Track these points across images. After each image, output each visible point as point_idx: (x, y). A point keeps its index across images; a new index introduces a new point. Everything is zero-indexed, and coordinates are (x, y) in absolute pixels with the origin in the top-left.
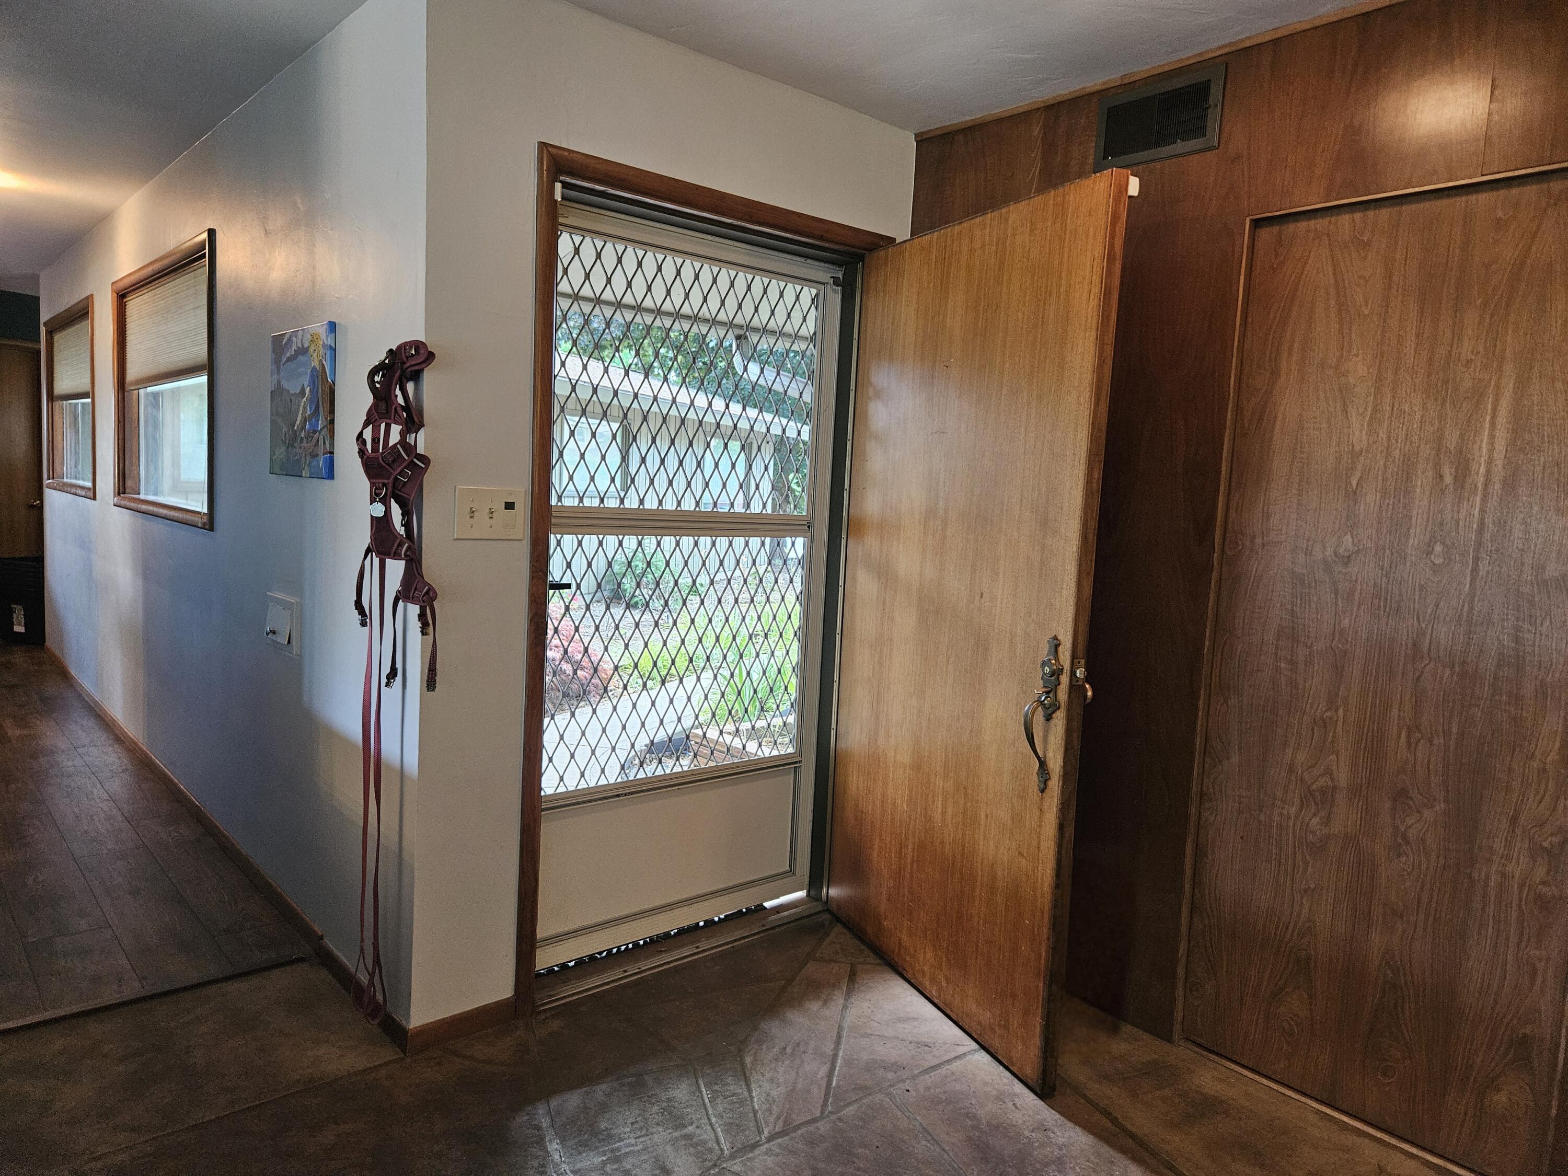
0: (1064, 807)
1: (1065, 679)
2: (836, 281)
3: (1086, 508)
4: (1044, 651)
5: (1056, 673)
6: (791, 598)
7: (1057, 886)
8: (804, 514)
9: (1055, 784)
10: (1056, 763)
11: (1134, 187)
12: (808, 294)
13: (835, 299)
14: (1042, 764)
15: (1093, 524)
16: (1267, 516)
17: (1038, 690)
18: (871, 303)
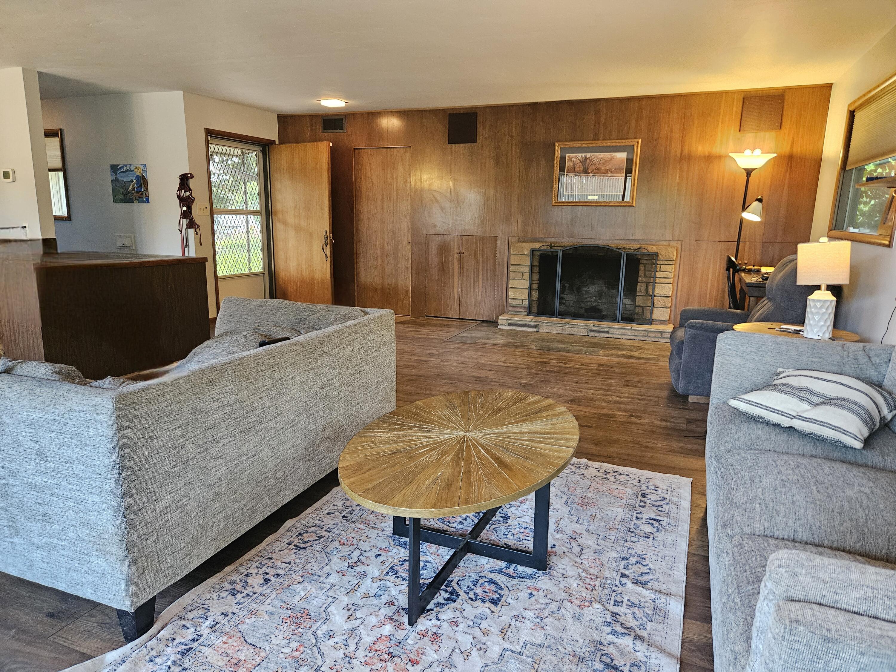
0: (331, 262)
1: (329, 238)
2: (261, 150)
3: (329, 205)
4: (324, 234)
5: (327, 237)
6: (258, 232)
7: (331, 277)
8: (258, 209)
9: (329, 258)
10: (328, 254)
11: (331, 145)
12: (254, 154)
13: (261, 155)
14: (326, 255)
15: (331, 208)
16: (362, 207)
17: (324, 241)
18: (272, 157)
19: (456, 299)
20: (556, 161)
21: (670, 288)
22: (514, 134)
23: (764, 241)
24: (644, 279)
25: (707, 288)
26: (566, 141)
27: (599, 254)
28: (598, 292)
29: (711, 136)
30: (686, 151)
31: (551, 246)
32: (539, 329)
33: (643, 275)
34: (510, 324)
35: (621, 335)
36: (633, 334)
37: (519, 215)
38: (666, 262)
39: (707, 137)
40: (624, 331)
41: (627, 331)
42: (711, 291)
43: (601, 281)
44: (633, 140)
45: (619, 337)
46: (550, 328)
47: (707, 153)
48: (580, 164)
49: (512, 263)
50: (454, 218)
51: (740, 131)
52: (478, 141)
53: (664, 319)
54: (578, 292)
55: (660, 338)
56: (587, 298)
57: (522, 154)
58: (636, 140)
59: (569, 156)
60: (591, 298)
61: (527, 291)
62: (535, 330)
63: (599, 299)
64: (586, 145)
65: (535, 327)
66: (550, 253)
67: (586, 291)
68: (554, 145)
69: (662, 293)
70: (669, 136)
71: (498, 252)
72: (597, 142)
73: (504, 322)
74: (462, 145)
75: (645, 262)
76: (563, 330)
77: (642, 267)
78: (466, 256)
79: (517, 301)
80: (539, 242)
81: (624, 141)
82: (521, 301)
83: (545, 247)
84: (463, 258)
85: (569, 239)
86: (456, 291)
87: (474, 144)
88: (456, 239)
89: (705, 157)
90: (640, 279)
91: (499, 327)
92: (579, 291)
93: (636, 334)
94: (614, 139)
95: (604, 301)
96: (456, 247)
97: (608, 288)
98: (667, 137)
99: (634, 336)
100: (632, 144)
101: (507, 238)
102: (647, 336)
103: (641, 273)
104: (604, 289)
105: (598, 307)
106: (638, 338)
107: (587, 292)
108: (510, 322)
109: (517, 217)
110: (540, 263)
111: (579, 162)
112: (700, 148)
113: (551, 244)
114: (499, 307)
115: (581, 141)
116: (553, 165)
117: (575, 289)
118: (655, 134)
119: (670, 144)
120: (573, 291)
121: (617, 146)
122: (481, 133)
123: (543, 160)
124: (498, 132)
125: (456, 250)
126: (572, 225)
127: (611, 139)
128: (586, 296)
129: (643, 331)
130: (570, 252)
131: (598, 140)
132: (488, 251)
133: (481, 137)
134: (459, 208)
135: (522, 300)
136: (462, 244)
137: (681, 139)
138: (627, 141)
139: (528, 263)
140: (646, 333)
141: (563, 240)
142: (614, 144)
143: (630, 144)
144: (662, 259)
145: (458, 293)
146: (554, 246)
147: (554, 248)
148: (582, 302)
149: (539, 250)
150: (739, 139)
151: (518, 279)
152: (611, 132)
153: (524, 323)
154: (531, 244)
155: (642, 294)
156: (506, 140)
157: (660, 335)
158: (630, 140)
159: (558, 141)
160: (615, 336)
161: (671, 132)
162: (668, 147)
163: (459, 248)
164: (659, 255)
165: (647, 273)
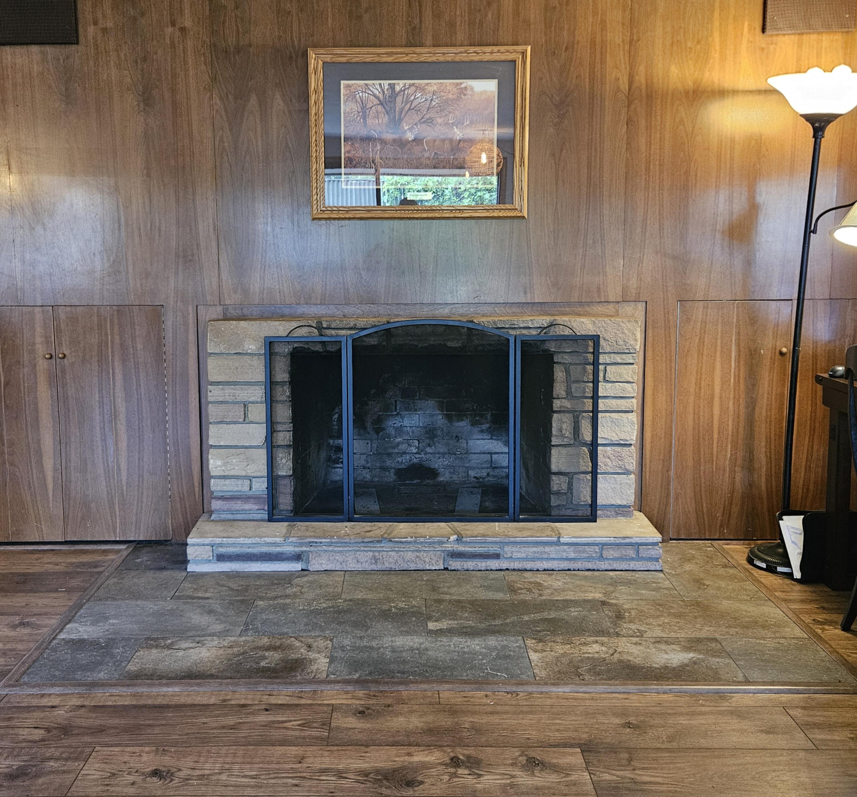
19: (50, 486)
20: (313, 98)
21: (633, 423)
22: (188, 23)
23: (834, 296)
24: (567, 404)
25: (712, 416)
26: (335, 46)
27: (449, 344)
28: (425, 427)
29: (699, 42)
30: (641, 78)
31: (320, 328)
32: (308, 562)
33: (563, 394)
34: (221, 558)
35: (533, 560)
36: (564, 555)
37: (222, 246)
38: (618, 359)
39: (689, 44)
40: (540, 549)
41: (547, 549)
42: (721, 422)
43: (431, 403)
44: (511, 48)
45: (529, 565)
46: (339, 557)
47: (691, 84)
48: (380, 108)
49: (211, 378)
50: (28, 256)
51: (763, 30)
52: (81, 38)
53: (624, 503)
54: (378, 431)
55: (632, 559)
56: (398, 444)
57: (214, 79)
58: (520, 48)
59: (348, 86)
60: (410, 445)
61: (262, 455)
62: (297, 566)
63: (429, 445)
64: (390, 59)
65: (298, 557)
66: (318, 348)
67: (396, 429)
68: (305, 55)
69: (615, 438)
70: (598, 40)
71: (168, 348)
72: (418, 50)
73: (206, 553)
74: (35, 49)
75: (567, 359)
76: (376, 560)
77: (559, 374)
78: (72, 364)
79: (233, 482)
80: (282, 317)
81: (488, 49)
82: (247, 482)
83: (303, 332)
84: (63, 371)
85: (364, 307)
86: (49, 464)
87: (74, 47)
88: (38, 316)
89: (687, 93)
90: (557, 404)
91: (190, 568)
92: (379, 429)
93: (572, 555)
94: (461, 45)
95: (442, 449)
96: (39, 340)
97: (449, 418)
98: (593, 43)
99: (567, 559)
100: (511, 57)
101: (191, 310)
102: (601, 558)
103: (559, 389)
104: (440, 420)
105: (427, 464)
106: (578, 565)
107: (400, 430)
108: (222, 550)
109: (215, 250)
110: (292, 374)
111: (376, 101)
112: (674, 71)
113: (320, 323)
114: (182, 499)
115: (375, 46)
116: (307, 111)
117: (368, 425)
118: (565, 33)
119: (603, 62)
120: (365, 428)
121: (471, 62)
122: (89, 17)
123: (278, 96)
124: (143, 14)
125: (41, 349)
126: (368, 269)
127: (453, 45)
128: (399, 440)
129: (588, 544)
130: (374, 341)
131: (422, 45)
132: (139, 346)
133: (91, 29)
134: (39, 229)
135: (250, 479)
136: (58, 331)
137: (627, 47)
138: (495, 49)
139: (260, 376)
140: (597, 549)
141: (349, 310)
142: (464, 57)
143: (503, 57)
144: (608, 350)
145: (55, 470)
146: (328, 328)
147: (328, 332)
148: (389, 455)
149: (286, 340)
150: (763, 49)
151: (235, 423)
152: (452, 25)
153: (264, 549)
154: (264, 324)
155: (566, 441)
156: (168, 41)
157: (631, 553)
158: (502, 48)
159: (315, 46)
160: (517, 565)
161: (603, 28)
162: (598, 66)
163: (47, 342)
164: (602, 342)
165: (574, 386)
